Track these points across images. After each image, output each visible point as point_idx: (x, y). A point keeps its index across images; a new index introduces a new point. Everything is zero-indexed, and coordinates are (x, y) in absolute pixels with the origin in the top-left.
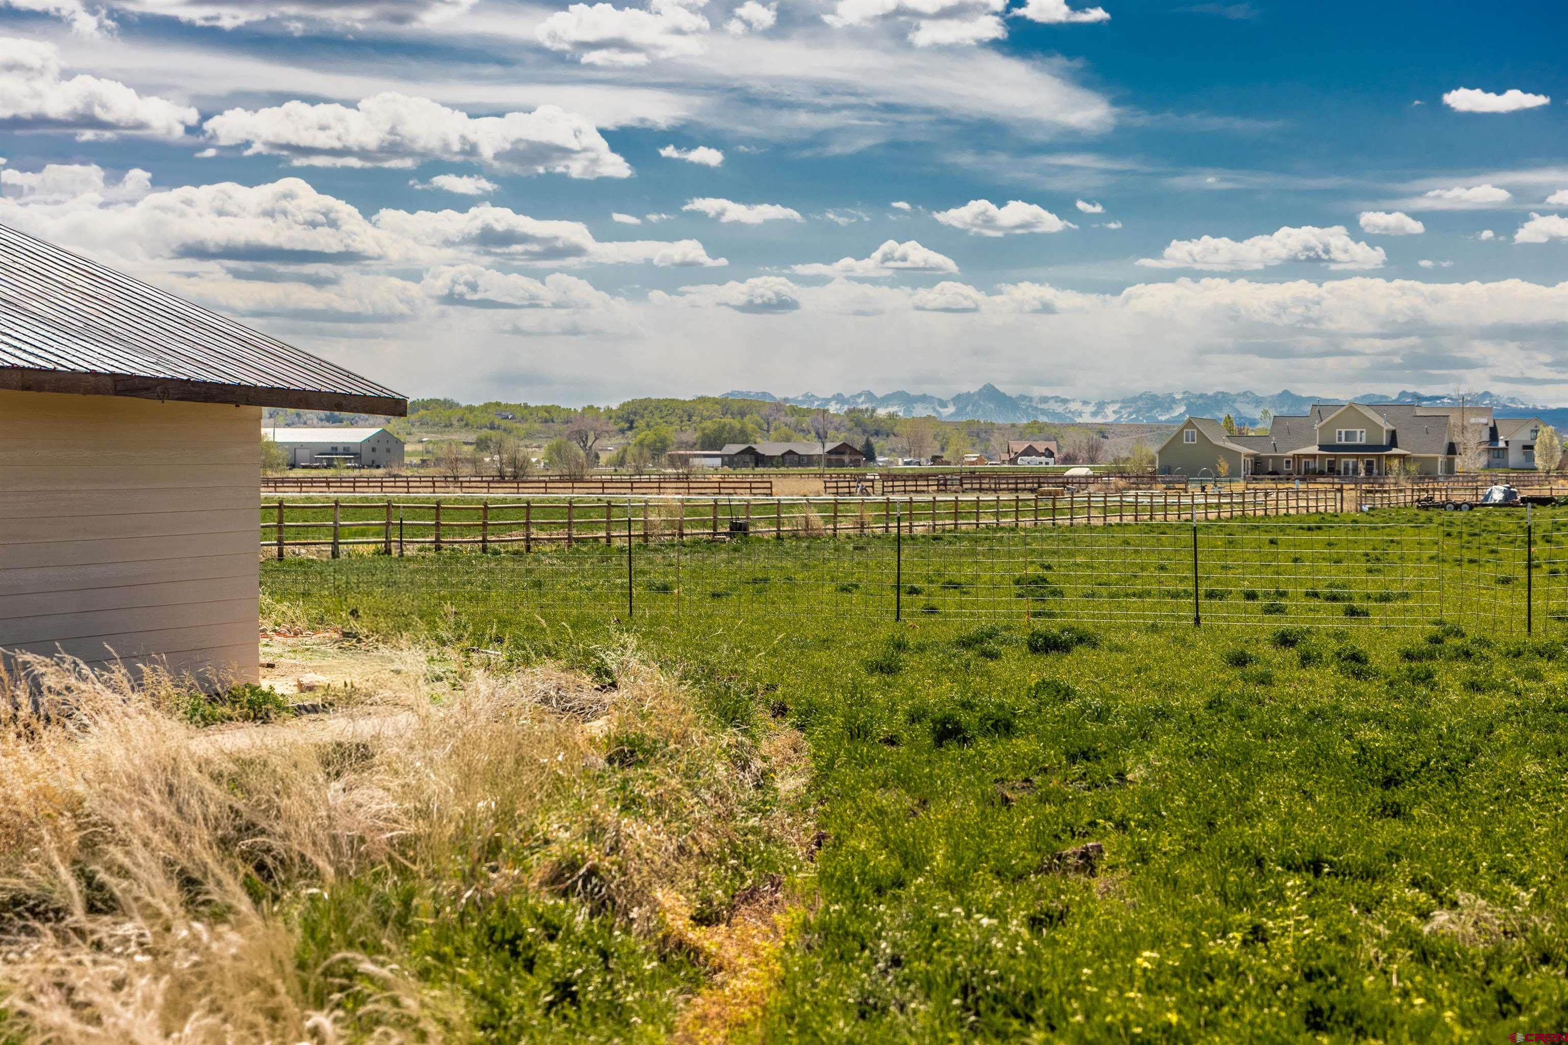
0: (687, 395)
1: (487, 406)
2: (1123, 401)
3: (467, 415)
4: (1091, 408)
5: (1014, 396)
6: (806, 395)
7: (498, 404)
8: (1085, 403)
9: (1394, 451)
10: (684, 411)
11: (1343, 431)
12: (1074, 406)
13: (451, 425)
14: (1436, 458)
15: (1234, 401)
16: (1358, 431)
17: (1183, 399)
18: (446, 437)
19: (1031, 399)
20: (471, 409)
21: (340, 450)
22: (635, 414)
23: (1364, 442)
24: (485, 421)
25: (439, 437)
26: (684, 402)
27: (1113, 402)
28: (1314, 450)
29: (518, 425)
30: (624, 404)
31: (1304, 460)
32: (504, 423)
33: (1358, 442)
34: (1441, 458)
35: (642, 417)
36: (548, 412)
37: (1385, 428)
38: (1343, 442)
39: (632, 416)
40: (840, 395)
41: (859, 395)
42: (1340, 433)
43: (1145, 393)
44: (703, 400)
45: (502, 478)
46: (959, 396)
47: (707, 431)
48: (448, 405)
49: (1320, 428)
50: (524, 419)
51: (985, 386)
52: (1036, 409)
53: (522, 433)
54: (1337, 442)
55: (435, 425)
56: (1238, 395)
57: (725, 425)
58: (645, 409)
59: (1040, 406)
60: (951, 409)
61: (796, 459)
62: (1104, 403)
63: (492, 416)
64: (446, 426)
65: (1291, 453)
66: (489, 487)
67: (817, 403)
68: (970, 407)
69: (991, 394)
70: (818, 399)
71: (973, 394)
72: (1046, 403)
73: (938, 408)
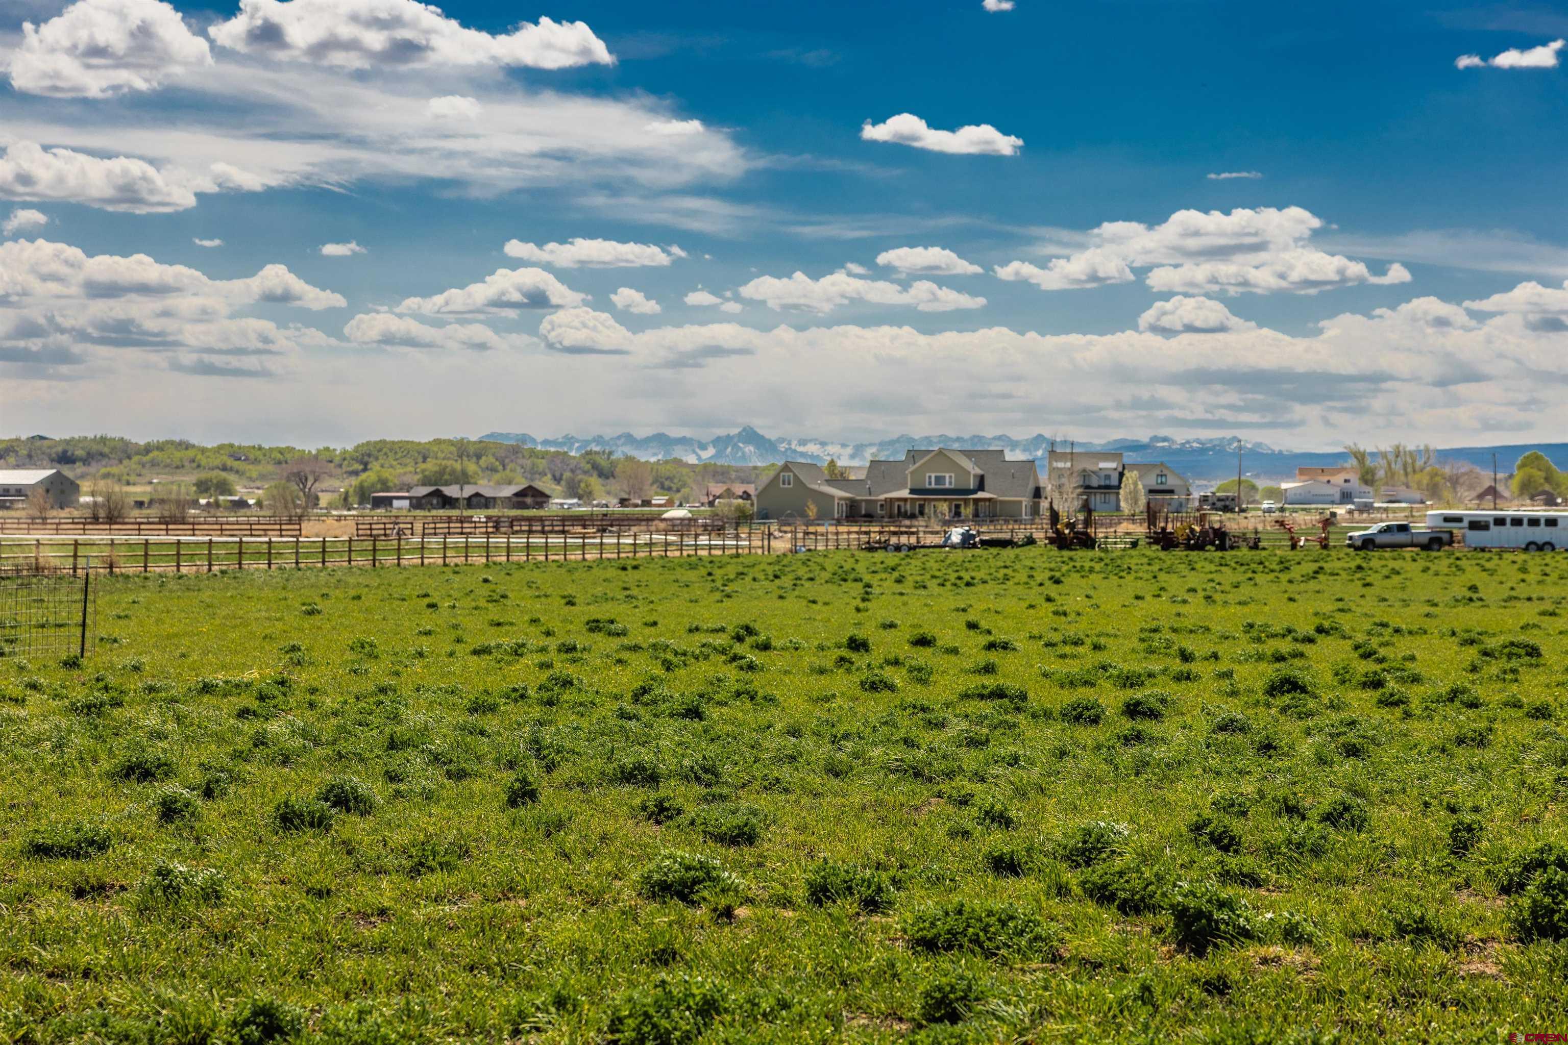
0: (424, 438)
1: (221, 447)
2: (881, 444)
3: (199, 456)
4: (849, 450)
5: (773, 439)
6: (566, 437)
7: (232, 446)
8: (840, 445)
9: (980, 495)
10: (419, 453)
11: (933, 475)
12: (832, 449)
13: (183, 466)
14: (1021, 502)
16: (947, 475)
18: (176, 478)
19: (790, 442)
20: (203, 450)
21: (12, 492)
22: (369, 455)
23: (952, 486)
24: (217, 462)
25: (170, 478)
26: (419, 443)
27: (871, 445)
28: (905, 493)
29: (251, 467)
30: (358, 446)
31: (896, 504)
32: (236, 464)
33: (947, 486)
34: (1026, 501)
35: (377, 459)
36: (281, 453)
37: (973, 472)
38: (933, 486)
39: (366, 458)
40: (599, 437)
41: (619, 438)
42: (930, 477)
43: (902, 436)
44: (438, 442)
45: (95, 519)
46: (718, 438)
47: (427, 473)
48: (185, 446)
49: (912, 473)
50: (256, 461)
51: (744, 429)
52: (795, 451)
53: (254, 475)
54: (927, 486)
55: (166, 466)
57: (446, 467)
58: (380, 450)
59: (798, 449)
60: (711, 452)
61: (483, 500)
62: (862, 445)
63: (225, 458)
64: (177, 467)
65: (882, 497)
66: (29, 529)
67: (577, 445)
68: (729, 450)
69: (750, 436)
70: (577, 441)
71: (733, 437)
72: (805, 445)
73: (698, 450)
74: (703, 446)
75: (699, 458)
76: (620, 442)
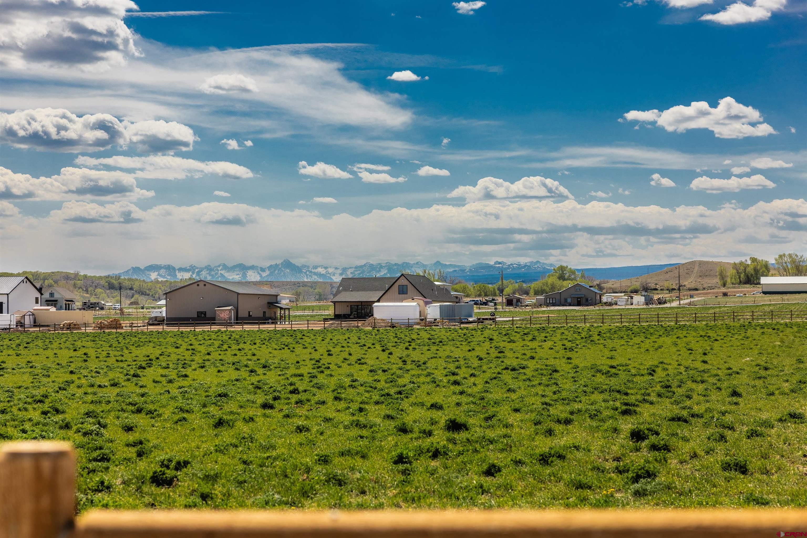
2: (356, 268)
4: (340, 271)
5: (299, 265)
6: (191, 266)
8: (336, 268)
12: (330, 270)
15: (412, 267)
17: (386, 266)
19: (308, 267)
27: (350, 268)
40: (209, 266)
41: (219, 266)
46: (271, 266)
51: (285, 261)
52: (311, 272)
56: (414, 264)
59: (313, 271)
60: (267, 272)
62: (346, 268)
67: (197, 270)
68: (277, 272)
69: (288, 264)
70: (197, 268)
71: (279, 265)
72: (316, 268)
73: (260, 272)
74: (263, 270)
75: (261, 276)
76: (220, 269)
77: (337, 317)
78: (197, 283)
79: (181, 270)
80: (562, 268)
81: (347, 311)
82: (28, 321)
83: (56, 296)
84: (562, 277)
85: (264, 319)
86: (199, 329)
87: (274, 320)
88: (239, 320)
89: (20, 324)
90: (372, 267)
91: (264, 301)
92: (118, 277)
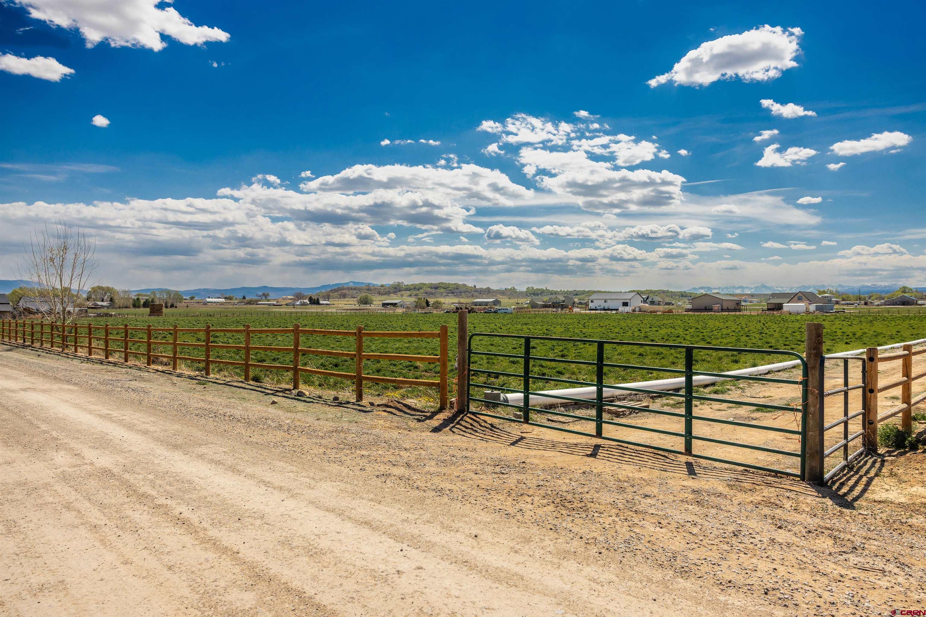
74: (752, 289)
77: (769, 309)
78: (705, 295)
79: (714, 289)
80: (905, 288)
81: (773, 307)
82: (637, 309)
83: (654, 300)
84: (904, 292)
85: (735, 310)
86: (702, 314)
87: (740, 310)
88: (723, 310)
89: (634, 311)
90: (805, 287)
91: (734, 303)
92: (685, 292)
